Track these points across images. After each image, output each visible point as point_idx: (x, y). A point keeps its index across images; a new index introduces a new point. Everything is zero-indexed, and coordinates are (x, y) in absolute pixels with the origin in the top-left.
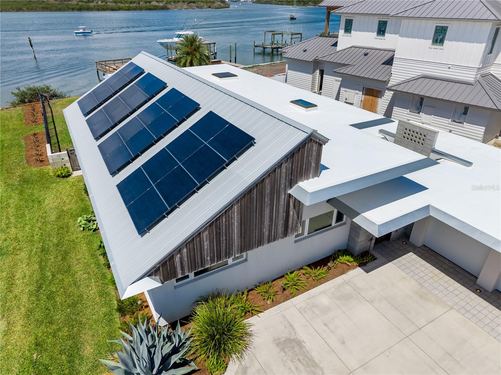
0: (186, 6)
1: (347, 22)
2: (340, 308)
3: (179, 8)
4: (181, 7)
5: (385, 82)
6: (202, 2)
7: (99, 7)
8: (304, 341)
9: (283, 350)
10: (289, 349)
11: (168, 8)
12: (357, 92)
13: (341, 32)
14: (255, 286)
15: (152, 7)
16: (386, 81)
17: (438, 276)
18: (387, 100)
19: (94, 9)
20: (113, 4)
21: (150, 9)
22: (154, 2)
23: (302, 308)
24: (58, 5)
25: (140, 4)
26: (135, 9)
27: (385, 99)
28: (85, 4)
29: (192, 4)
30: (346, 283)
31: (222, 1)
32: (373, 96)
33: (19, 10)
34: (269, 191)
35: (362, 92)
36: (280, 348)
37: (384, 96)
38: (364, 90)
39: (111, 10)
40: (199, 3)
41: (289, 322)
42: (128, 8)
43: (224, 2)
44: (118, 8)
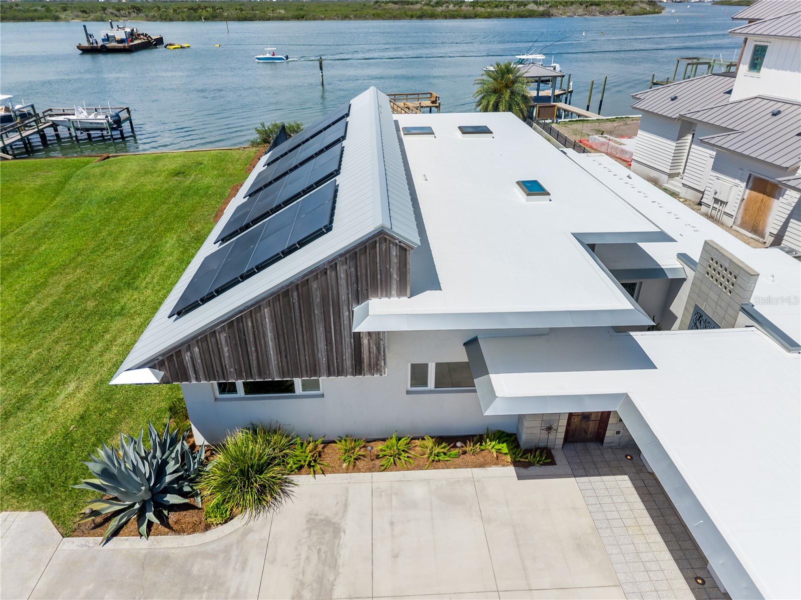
0: (582, 10)
1: (758, 50)
2: (431, 510)
3: (569, 14)
4: (573, 12)
5: (786, 170)
6: (613, 3)
7: (447, 14)
8: (346, 531)
9: (310, 530)
10: (318, 532)
11: (551, 14)
12: (737, 181)
13: (744, 68)
14: (340, 439)
15: (526, 13)
16: (787, 168)
17: (642, 529)
18: (789, 204)
19: (440, 15)
20: (470, 9)
21: (521, 16)
22: (532, 5)
23: (380, 489)
24: (397, 10)
25: (509, 8)
26: (499, 16)
27: (786, 202)
28: (431, 8)
29: (594, 7)
30: (473, 481)
31: (652, 2)
32: (764, 194)
33: (346, 17)
34: (318, 300)
35: (745, 183)
36: (308, 526)
37: (785, 196)
38: (750, 181)
39: (463, 17)
40: (607, 6)
41: (346, 500)
42: (489, 15)
43: (652, 3)
44: (475, 14)
